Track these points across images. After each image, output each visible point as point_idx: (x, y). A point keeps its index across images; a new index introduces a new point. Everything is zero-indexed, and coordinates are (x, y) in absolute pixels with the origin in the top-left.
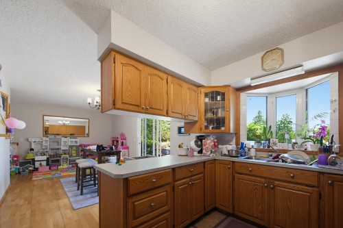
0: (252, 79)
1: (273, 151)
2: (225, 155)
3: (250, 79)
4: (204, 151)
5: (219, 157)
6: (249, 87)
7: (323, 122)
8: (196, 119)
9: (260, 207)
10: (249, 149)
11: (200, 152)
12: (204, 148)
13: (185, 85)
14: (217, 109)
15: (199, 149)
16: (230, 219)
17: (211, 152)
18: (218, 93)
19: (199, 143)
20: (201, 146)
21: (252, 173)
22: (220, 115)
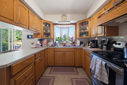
0: (58, 22)
1: (63, 44)
2: (50, 46)
3: (58, 21)
4: (43, 45)
5: (49, 47)
6: (57, 24)
7: (73, 36)
8: (40, 32)
9: (62, 61)
10: (57, 44)
11: (42, 46)
12: (43, 44)
13: (36, 17)
14: (48, 29)
15: (41, 44)
16: (53, 68)
17: (46, 45)
18: (48, 24)
19: (41, 42)
20: (42, 43)
21: (60, 51)
22: (48, 32)
